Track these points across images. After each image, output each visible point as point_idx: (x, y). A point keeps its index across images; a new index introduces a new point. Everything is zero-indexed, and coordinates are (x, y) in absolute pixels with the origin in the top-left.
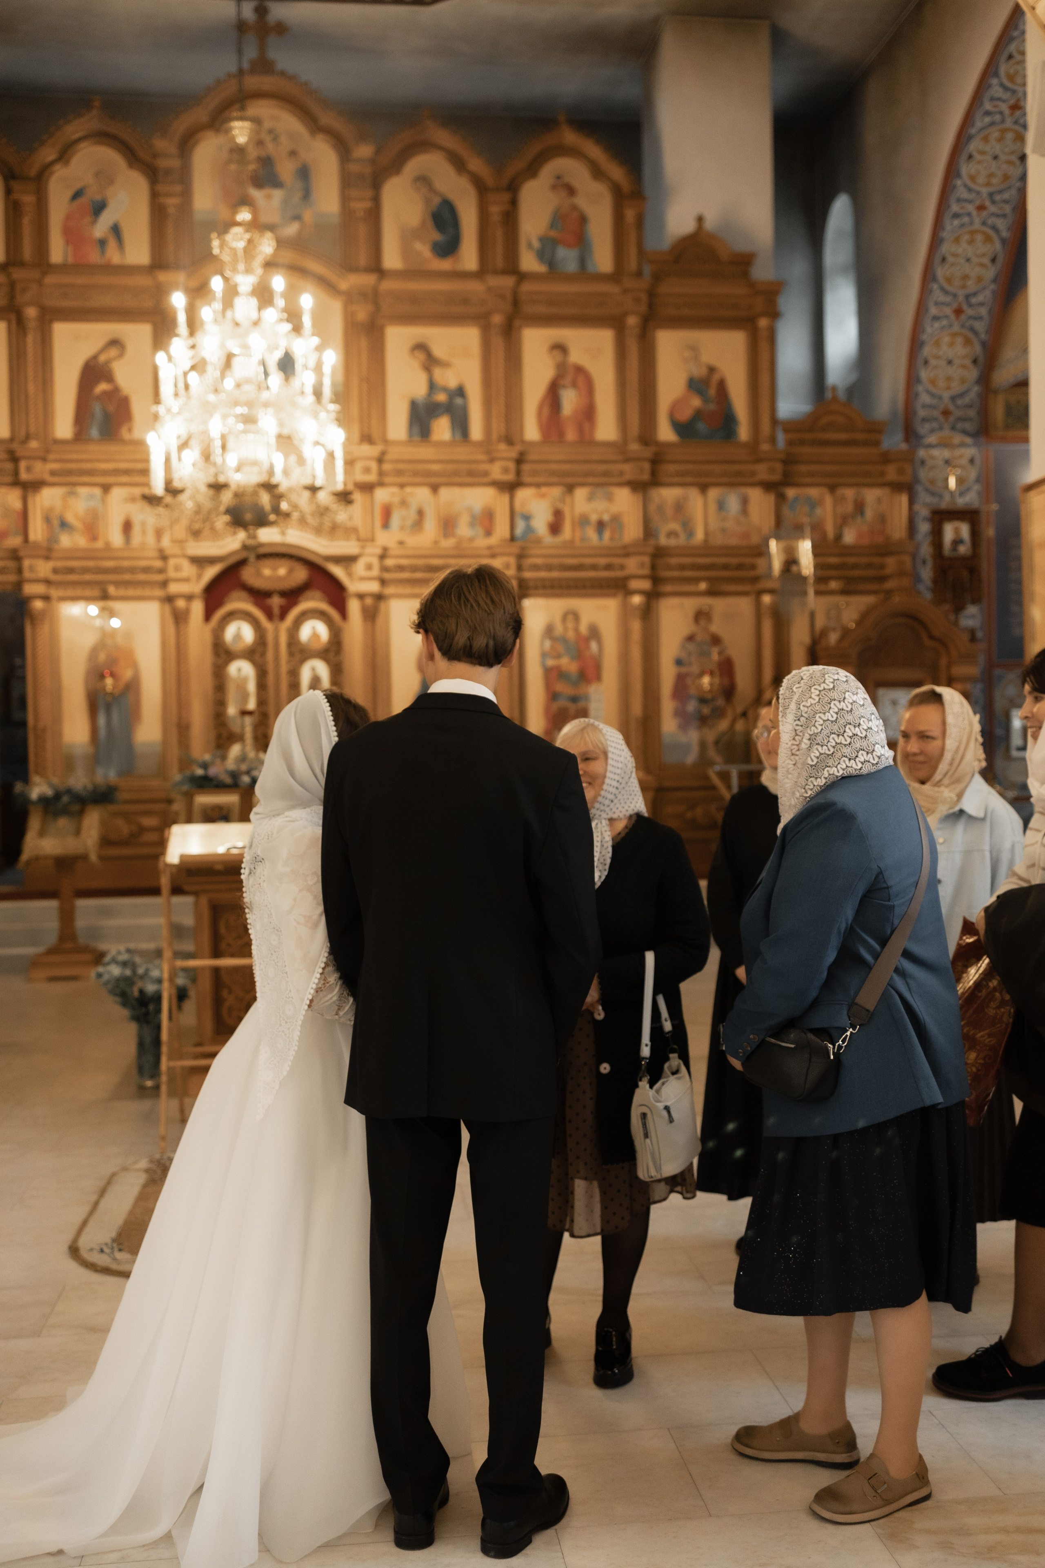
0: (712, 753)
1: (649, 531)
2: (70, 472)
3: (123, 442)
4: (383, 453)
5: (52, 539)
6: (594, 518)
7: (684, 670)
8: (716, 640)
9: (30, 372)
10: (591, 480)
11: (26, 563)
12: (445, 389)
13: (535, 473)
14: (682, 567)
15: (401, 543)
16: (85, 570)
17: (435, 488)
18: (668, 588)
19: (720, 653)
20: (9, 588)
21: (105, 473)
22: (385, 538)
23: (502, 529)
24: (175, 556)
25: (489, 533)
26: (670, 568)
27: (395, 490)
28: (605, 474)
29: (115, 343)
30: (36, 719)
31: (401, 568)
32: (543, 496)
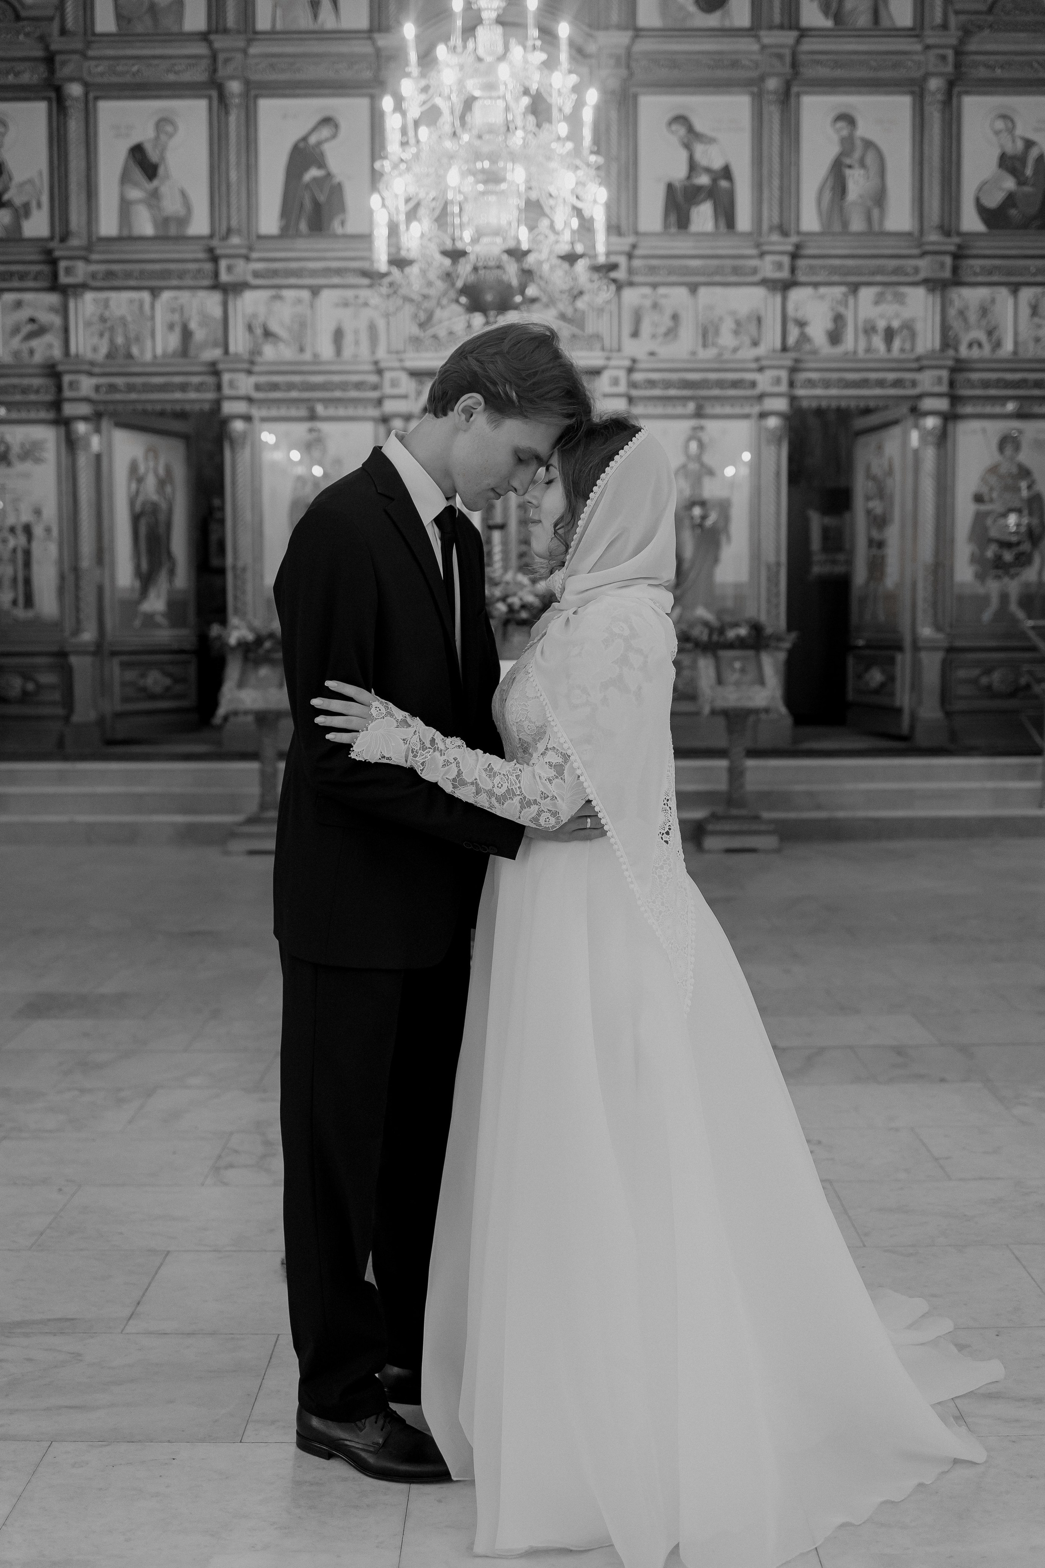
0: (1014, 607)
1: (948, 341)
2: (275, 273)
3: (336, 236)
4: (634, 246)
5: (256, 352)
6: (881, 324)
7: (984, 508)
8: (1024, 472)
9: (233, 158)
10: (879, 278)
11: (226, 377)
12: (708, 170)
13: (812, 270)
14: (986, 384)
15: (652, 354)
16: (291, 387)
17: (693, 288)
18: (969, 409)
19: (1029, 487)
20: (207, 407)
21: (314, 273)
22: (633, 348)
23: (772, 338)
24: (392, 369)
25: (755, 344)
26: (971, 385)
27: (647, 290)
28: (896, 271)
29: (326, 120)
30: (236, 558)
31: (651, 384)
32: (822, 297)
